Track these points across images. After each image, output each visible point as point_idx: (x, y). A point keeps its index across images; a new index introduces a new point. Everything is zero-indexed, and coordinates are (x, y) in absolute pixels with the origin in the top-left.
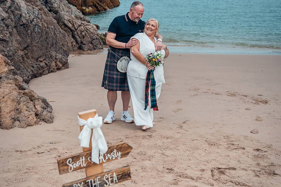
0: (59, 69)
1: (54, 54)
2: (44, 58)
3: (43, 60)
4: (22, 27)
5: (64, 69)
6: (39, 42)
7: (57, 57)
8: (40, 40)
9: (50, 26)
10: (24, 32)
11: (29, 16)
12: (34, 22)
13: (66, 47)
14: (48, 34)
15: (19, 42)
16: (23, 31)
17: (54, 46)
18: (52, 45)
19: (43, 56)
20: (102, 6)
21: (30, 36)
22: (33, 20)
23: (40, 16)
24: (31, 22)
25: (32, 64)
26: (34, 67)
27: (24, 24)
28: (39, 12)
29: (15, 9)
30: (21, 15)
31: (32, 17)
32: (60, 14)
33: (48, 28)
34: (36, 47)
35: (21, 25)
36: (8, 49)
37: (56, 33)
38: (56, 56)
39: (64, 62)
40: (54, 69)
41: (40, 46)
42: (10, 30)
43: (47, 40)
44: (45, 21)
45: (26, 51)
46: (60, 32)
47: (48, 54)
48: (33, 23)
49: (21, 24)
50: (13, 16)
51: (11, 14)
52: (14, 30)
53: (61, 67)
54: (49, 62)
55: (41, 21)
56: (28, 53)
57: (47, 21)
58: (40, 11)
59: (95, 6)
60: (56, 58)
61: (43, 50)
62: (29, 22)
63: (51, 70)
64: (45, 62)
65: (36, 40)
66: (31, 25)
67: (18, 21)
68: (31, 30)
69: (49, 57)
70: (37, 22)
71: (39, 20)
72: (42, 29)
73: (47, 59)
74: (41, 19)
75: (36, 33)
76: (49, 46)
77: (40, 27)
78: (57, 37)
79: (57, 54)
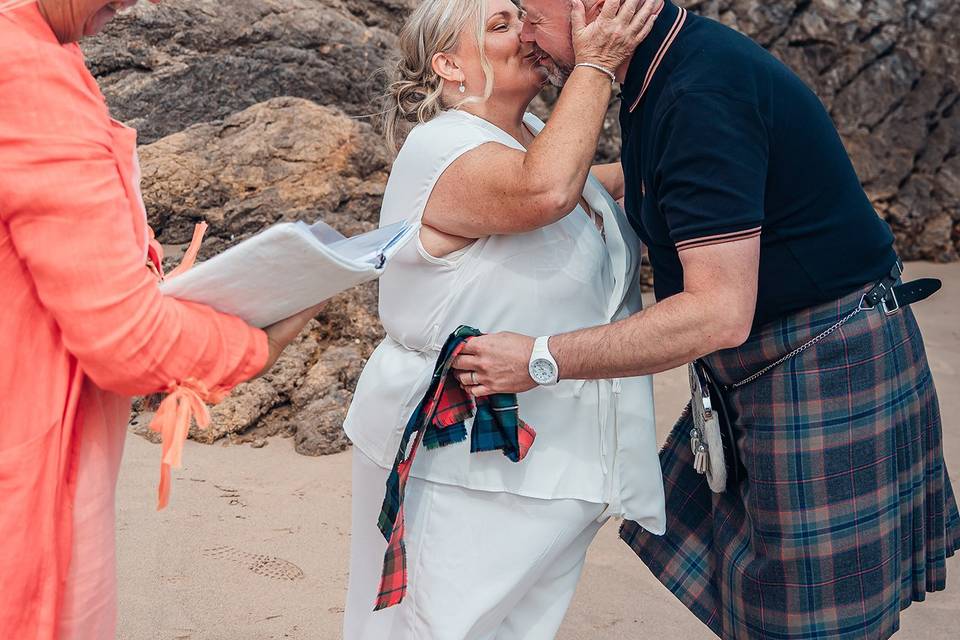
2: (886, 195)
3: (878, 201)
4: (798, 51)
6: (885, 125)
8: (890, 117)
11: (863, 14)
12: (882, 38)
16: (800, 67)
19: (887, 184)
21: (829, 90)
23: (943, 20)
27: (813, 41)
30: (804, 5)
31: (883, 15)
34: (857, 142)
35: (796, 44)
41: (884, 140)
43: (944, 123)
47: (925, 181)
48: (875, 41)
49: (794, 38)
54: (915, 213)
61: (892, 160)
62: (845, 34)
63: (921, 252)
64: (893, 210)
65: (868, 112)
66: (854, 47)
67: (784, 25)
68: (848, 69)
69: (919, 194)
70: (904, 39)
71: (928, 34)
72: (923, 73)
73: (908, 202)
74: (945, 30)
75: (872, 82)
76: (946, 149)
77: (914, 62)
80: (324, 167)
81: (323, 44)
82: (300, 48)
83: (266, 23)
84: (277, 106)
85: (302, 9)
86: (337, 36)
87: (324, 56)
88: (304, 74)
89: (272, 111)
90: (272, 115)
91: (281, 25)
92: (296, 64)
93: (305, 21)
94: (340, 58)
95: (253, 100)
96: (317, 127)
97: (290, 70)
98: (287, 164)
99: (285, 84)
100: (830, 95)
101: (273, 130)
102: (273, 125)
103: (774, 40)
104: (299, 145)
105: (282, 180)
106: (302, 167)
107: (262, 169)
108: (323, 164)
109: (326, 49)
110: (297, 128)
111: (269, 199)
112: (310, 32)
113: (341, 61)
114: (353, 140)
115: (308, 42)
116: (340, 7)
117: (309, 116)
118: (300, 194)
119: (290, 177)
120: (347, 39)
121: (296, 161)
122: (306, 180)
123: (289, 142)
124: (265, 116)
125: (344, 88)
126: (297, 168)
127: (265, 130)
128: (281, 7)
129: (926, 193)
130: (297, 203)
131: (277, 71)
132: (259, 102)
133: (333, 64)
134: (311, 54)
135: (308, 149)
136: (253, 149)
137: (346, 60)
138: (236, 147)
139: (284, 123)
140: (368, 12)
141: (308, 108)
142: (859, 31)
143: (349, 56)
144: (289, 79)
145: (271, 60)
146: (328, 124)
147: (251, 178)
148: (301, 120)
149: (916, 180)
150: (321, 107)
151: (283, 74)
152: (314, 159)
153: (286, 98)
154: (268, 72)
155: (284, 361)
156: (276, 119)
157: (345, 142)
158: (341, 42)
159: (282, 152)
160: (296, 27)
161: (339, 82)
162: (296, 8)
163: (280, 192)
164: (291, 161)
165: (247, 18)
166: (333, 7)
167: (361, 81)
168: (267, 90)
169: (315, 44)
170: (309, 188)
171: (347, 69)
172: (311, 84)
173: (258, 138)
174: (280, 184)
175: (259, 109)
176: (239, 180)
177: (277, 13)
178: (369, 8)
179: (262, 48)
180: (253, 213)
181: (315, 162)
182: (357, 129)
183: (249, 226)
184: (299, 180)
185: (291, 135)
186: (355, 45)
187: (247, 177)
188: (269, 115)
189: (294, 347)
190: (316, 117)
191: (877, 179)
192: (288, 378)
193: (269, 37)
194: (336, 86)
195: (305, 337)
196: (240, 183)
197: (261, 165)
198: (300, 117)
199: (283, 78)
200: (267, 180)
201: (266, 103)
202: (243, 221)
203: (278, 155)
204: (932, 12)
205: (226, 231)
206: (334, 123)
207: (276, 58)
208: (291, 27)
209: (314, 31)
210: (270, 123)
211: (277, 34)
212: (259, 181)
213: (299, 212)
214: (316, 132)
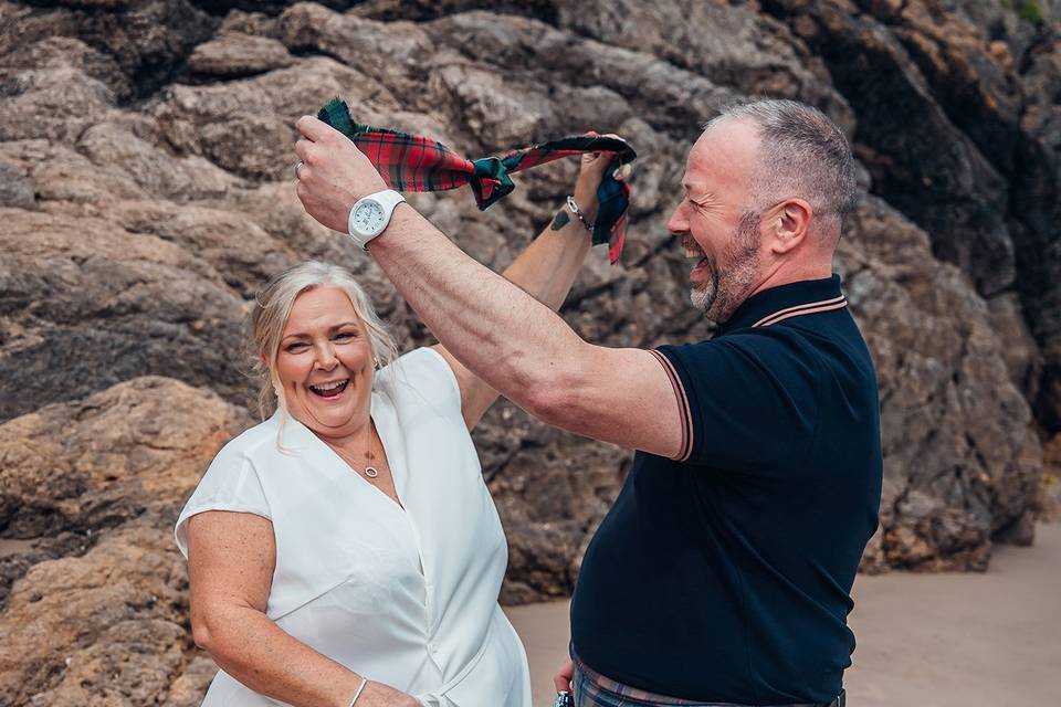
0: (906, 565)
7: (906, 508)
9: (914, 359)
17: (910, 452)
23: (874, 307)
28: (884, 290)
33: (900, 362)
37: (952, 394)
38: (903, 498)
39: (951, 538)
44: (894, 332)
51: (662, 273)
53: (929, 559)
57: (909, 334)
58: (893, 285)
60: (895, 510)
74: (876, 319)
78: (948, 417)
79: (915, 494)
80: (194, 456)
81: (196, 319)
82: (171, 322)
83: (133, 294)
84: (142, 386)
85: (173, 279)
86: (211, 311)
87: (197, 332)
88: (173, 352)
89: (137, 392)
90: (137, 397)
91: (150, 296)
92: (165, 340)
93: (176, 292)
94: (213, 335)
95: (115, 379)
96: (188, 411)
97: (158, 346)
98: (153, 451)
99: (153, 362)
101: (139, 413)
102: (138, 408)
103: (691, 325)
104: (167, 430)
105: (146, 469)
106: (169, 455)
107: (124, 457)
108: (194, 452)
109: (199, 324)
110: (165, 411)
111: (132, 490)
112: (181, 305)
113: (215, 338)
114: (228, 426)
115: (179, 316)
116: (215, 278)
117: (179, 398)
118: (167, 486)
119: (157, 466)
120: (223, 313)
121: (163, 448)
122: (174, 470)
123: (156, 427)
124: (129, 398)
125: (218, 369)
126: (164, 456)
127: (129, 412)
128: (150, 276)
130: (162, 495)
131: (145, 347)
132: (122, 380)
133: (207, 341)
134: (183, 330)
135: (176, 436)
136: (115, 434)
137: (221, 337)
138: (96, 432)
139: (150, 405)
140: (247, 284)
141: (177, 390)
143: (225, 332)
144: (157, 356)
145: (137, 335)
146: (201, 408)
147: (112, 467)
148: (170, 403)
150: (192, 389)
151: (150, 351)
152: (183, 446)
153: (153, 378)
154: (134, 348)
155: (144, 673)
156: (142, 401)
157: (218, 428)
158: (217, 316)
159: (147, 438)
160: (165, 298)
161: (213, 361)
162: (166, 277)
163: (144, 483)
164: (156, 448)
165: (111, 288)
166: (207, 277)
167: (236, 359)
168: (132, 368)
169: (186, 318)
170: (177, 479)
171: (221, 347)
172: (182, 362)
173: (120, 423)
174: (144, 474)
175: (123, 389)
176: (98, 468)
177: (145, 282)
178: (248, 279)
179: (127, 321)
180: (113, 506)
181: (185, 450)
182: (232, 414)
183: (108, 520)
184: (165, 469)
185: (158, 419)
186: (230, 319)
187: (108, 465)
188: (133, 396)
189: (156, 658)
190: (187, 400)
192: (148, 692)
193: (135, 309)
194: (209, 365)
195: (169, 647)
196: (99, 472)
197: (123, 452)
198: (169, 399)
199: (149, 356)
200: (131, 469)
201: (129, 383)
202: (101, 515)
203: (142, 441)
204: (863, 299)
205: (82, 525)
206: (206, 407)
207: (144, 332)
208: (160, 299)
209: (187, 304)
210: (134, 405)
211: (145, 306)
212: (121, 470)
213: (164, 506)
214: (186, 417)
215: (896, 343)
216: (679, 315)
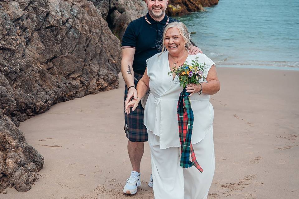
0: (102, 89)
1: (95, 68)
2: (80, 75)
3: (78, 77)
4: (48, 30)
5: (110, 89)
6: (74, 52)
7: (100, 73)
8: (75, 49)
9: (93, 30)
10: (52, 37)
11: (62, 16)
12: (69, 23)
13: (116, 58)
14: (90, 41)
15: (41, 50)
16: (50, 35)
17: (98, 57)
18: (95, 56)
19: (79, 71)
20: (194, 4)
21: (59, 42)
22: (67, 21)
23: (80, 16)
24: (64, 24)
25: (57, 82)
26: (60, 87)
27: (52, 26)
28: (80, 10)
29: (39, 5)
30: (48, 14)
31: (67, 16)
32: (125, 13)
33: (90, 32)
34: (69, 58)
35: (47, 28)
36: (13, 62)
37: (103, 39)
38: (99, 71)
39: (111, 80)
40: (95, 89)
41: (75, 57)
42: (28, 34)
43: (87, 49)
44: (87, 23)
45: (51, 63)
46: (110, 37)
47: (87, 69)
48: (67, 25)
49: (47, 26)
50: (35, 15)
51: (32, 12)
52: (36, 34)
53: (107, 87)
54: (87, 79)
55: (81, 22)
56: (53, 67)
57: (90, 23)
58: (82, 9)
59: (185, 4)
60: (98, 74)
61: (79, 63)
62: (60, 23)
63: (90, 91)
64: (81, 79)
65: (70, 48)
66: (63, 27)
67: (43, 22)
68: (62, 35)
69: (87, 73)
70: (74, 23)
71: (78, 21)
72: (81, 34)
73: (85, 76)
74: (82, 19)
75: (69, 38)
76: (90, 57)
77: (78, 30)
78: (103, 45)
79: (101, 69)
100: (60, 44)
103: (41, 27)
129: (89, 73)
142: (63, 22)
149: (85, 68)
191: (76, 70)
204: (77, 14)
215: (88, 26)
216: (38, 24)
